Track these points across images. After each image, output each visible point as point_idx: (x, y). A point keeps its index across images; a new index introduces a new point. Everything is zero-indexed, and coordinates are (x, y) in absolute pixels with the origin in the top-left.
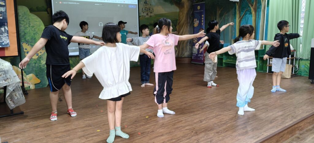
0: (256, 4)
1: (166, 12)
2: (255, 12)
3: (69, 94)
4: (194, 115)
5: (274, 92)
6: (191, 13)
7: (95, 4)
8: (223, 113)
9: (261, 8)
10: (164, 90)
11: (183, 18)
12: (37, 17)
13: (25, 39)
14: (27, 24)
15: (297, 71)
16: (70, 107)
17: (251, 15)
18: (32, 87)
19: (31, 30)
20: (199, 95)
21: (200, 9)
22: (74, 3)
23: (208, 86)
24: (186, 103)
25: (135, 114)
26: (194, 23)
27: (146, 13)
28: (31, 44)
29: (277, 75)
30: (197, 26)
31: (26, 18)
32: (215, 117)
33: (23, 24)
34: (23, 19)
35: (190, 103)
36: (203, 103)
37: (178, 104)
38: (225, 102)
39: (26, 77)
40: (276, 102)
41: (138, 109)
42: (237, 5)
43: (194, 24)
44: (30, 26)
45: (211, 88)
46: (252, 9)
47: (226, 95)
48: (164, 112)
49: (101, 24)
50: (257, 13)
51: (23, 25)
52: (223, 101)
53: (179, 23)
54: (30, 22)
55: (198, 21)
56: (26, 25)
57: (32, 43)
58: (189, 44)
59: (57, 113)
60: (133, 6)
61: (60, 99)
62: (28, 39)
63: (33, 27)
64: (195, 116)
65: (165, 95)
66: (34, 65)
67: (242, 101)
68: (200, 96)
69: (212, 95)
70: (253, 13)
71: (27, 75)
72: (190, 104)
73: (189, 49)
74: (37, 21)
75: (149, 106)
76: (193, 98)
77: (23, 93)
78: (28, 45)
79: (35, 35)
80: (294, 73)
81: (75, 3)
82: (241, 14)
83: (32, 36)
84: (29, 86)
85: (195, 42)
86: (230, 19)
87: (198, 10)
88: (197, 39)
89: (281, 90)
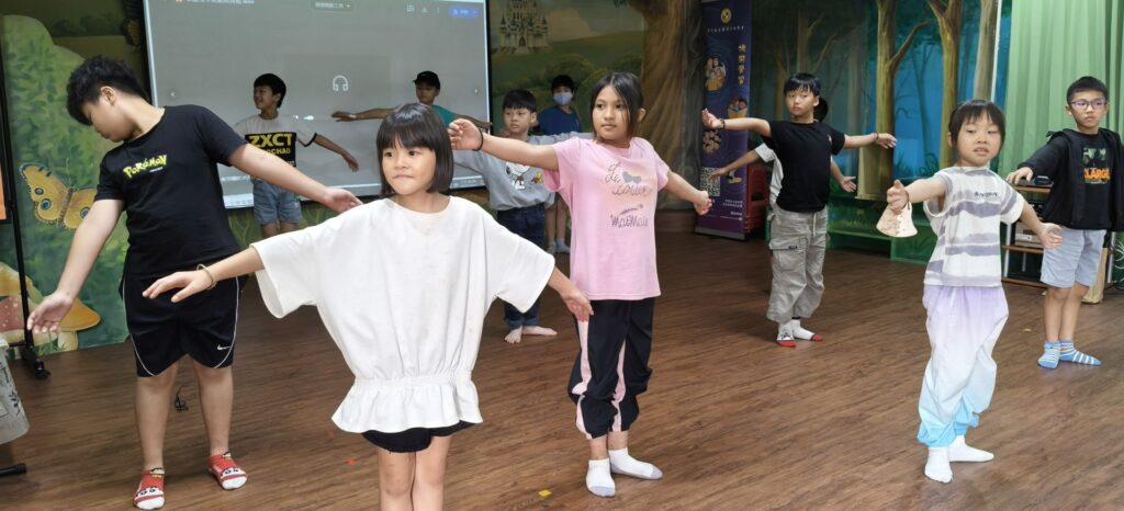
0: (957, 4)
2: (956, 35)
4: (740, 484)
5: (1051, 369)
6: (695, 36)
7: (317, 5)
8: (864, 472)
9: (979, 20)
10: (617, 378)
11: (663, 55)
13: (35, 149)
14: (41, 88)
16: (220, 450)
17: (937, 47)
18: (67, 343)
19: (57, 116)
20: (749, 383)
21: (733, 22)
22: (232, 1)
23: (779, 338)
24: (699, 423)
25: (491, 475)
26: (708, 74)
27: (519, 38)
28: (59, 169)
29: (1065, 300)
30: (721, 90)
31: (36, 65)
32: (834, 493)
33: (23, 90)
35: (718, 420)
36: (774, 419)
37: (666, 429)
38: (861, 418)
40: (1071, 416)
41: (501, 451)
42: (879, 6)
43: (706, 79)
44: (56, 97)
45: (794, 346)
46: (941, 21)
47: (859, 381)
48: (615, 470)
49: (340, 82)
50: (963, 40)
51: (27, 92)
52: (852, 411)
53: (648, 74)
54: (52, 80)
55: (723, 69)
56: (36, 94)
57: (64, 166)
59: (162, 472)
60: (466, 12)
61: (178, 400)
62: (49, 152)
64: (745, 489)
65: (621, 399)
67: (940, 420)
68: (754, 387)
69: (802, 383)
70: (947, 38)
72: (719, 425)
75: (549, 436)
76: (725, 396)
78: (48, 175)
79: (76, 133)
80: (1113, 279)
81: (239, 2)
82: (897, 44)
83: (64, 140)
84: (54, 338)
85: (709, 150)
86: (852, 61)
87: (724, 25)
88: (717, 138)
89: (1078, 357)
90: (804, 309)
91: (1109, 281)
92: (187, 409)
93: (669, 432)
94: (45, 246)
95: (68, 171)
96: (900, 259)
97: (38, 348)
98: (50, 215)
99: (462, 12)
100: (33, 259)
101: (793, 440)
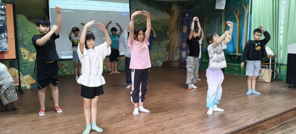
0: (240, 12)
1: (157, 19)
2: (240, 19)
3: (56, 92)
4: (166, 114)
5: (249, 95)
6: (181, 20)
7: (89, 12)
8: (194, 112)
9: (245, 16)
11: (173, 24)
12: (34, 24)
13: (23, 44)
14: (24, 30)
15: (278, 75)
16: (57, 105)
17: (235, 22)
18: (28, 87)
19: (28, 36)
21: (188, 17)
22: (69, 11)
24: (163, 103)
25: (114, 112)
27: (138, 20)
28: (28, 48)
30: (186, 32)
31: (24, 25)
32: (185, 116)
33: (21, 31)
34: (21, 26)
35: (167, 103)
36: (180, 103)
38: (199, 103)
39: (23, 77)
41: (118, 108)
42: (222, 12)
43: (183, 30)
44: (28, 32)
45: (191, 90)
46: (236, 16)
48: (140, 111)
49: (94, 30)
50: (241, 20)
51: (22, 31)
52: (198, 102)
53: (170, 29)
54: (27, 29)
55: (187, 28)
56: (24, 32)
57: (29, 47)
58: (178, 48)
59: (45, 109)
62: (26, 44)
63: (30, 33)
64: (167, 114)
65: (141, 95)
66: (30, 67)
67: (211, 101)
68: (178, 97)
70: (238, 20)
71: (24, 76)
73: (179, 53)
74: (33, 28)
75: (129, 105)
76: (171, 99)
77: (15, 92)
78: (25, 49)
80: (276, 77)
81: (71, 11)
84: (25, 86)
85: (184, 47)
86: (217, 26)
87: (187, 17)
88: (185, 44)
89: (256, 93)
91: (274, 78)
94: (24, 65)
95: (30, 49)
97: (22, 88)
98: (26, 58)
99: (124, 14)
100: (22, 68)
101: (181, 107)
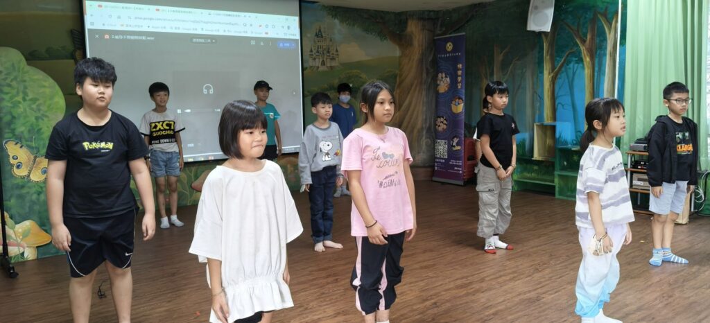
0: (592, 39)
2: (592, 58)
5: (657, 266)
6: (430, 59)
7: (194, 40)
9: (606, 48)
10: (381, 275)
11: (411, 69)
12: (45, 74)
13: (13, 131)
14: (18, 93)
17: (581, 65)
18: (30, 254)
19: (27, 109)
20: (467, 277)
21: (454, 50)
22: (140, 38)
23: (486, 248)
26: (438, 82)
27: (321, 60)
28: (28, 143)
29: (664, 223)
30: (447, 92)
31: (15, 78)
33: (7, 93)
34: (8, 81)
35: (448, 301)
36: (483, 300)
37: (415, 307)
39: (13, 228)
40: (671, 296)
42: (544, 40)
43: (438, 85)
44: (28, 98)
46: (583, 49)
47: (537, 276)
49: (208, 88)
50: (596, 61)
51: (9, 95)
53: (401, 83)
54: (25, 88)
55: (448, 79)
56: (15, 96)
57: (31, 141)
60: (288, 45)
62: (22, 132)
63: (34, 100)
65: (384, 289)
66: (34, 197)
68: (470, 279)
69: (501, 276)
70: (587, 59)
71: (17, 223)
72: (448, 305)
73: (426, 145)
74: (44, 87)
78: (21, 147)
79: (40, 120)
80: (695, 209)
81: (144, 38)
82: (556, 63)
83: (32, 125)
84: (21, 251)
85: (440, 129)
86: (528, 74)
87: (449, 52)
88: (445, 122)
89: (674, 258)
90: (500, 228)
91: (692, 210)
92: (106, 297)
93: (416, 310)
94: (17, 192)
95: (33, 144)
96: (561, 197)
97: (11, 258)
98: (22, 172)
99: (285, 45)
100: (10, 201)
